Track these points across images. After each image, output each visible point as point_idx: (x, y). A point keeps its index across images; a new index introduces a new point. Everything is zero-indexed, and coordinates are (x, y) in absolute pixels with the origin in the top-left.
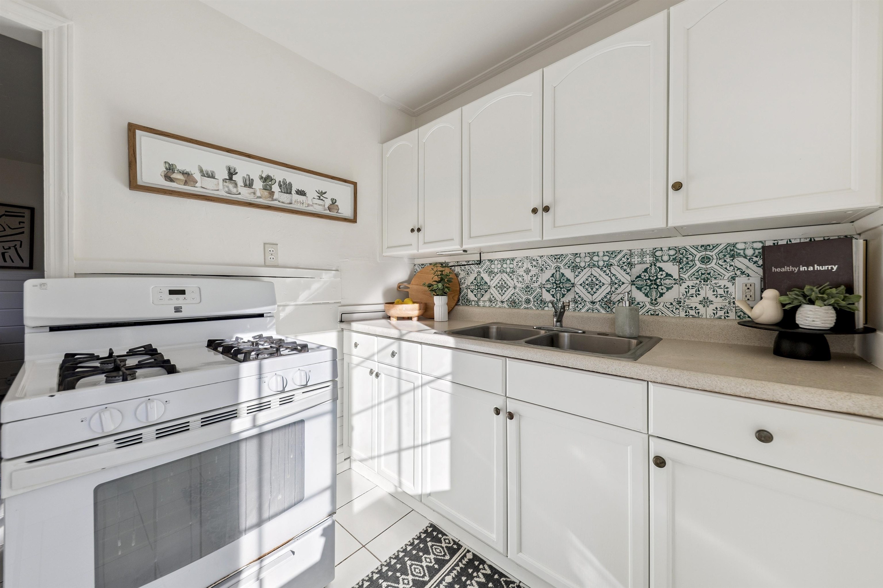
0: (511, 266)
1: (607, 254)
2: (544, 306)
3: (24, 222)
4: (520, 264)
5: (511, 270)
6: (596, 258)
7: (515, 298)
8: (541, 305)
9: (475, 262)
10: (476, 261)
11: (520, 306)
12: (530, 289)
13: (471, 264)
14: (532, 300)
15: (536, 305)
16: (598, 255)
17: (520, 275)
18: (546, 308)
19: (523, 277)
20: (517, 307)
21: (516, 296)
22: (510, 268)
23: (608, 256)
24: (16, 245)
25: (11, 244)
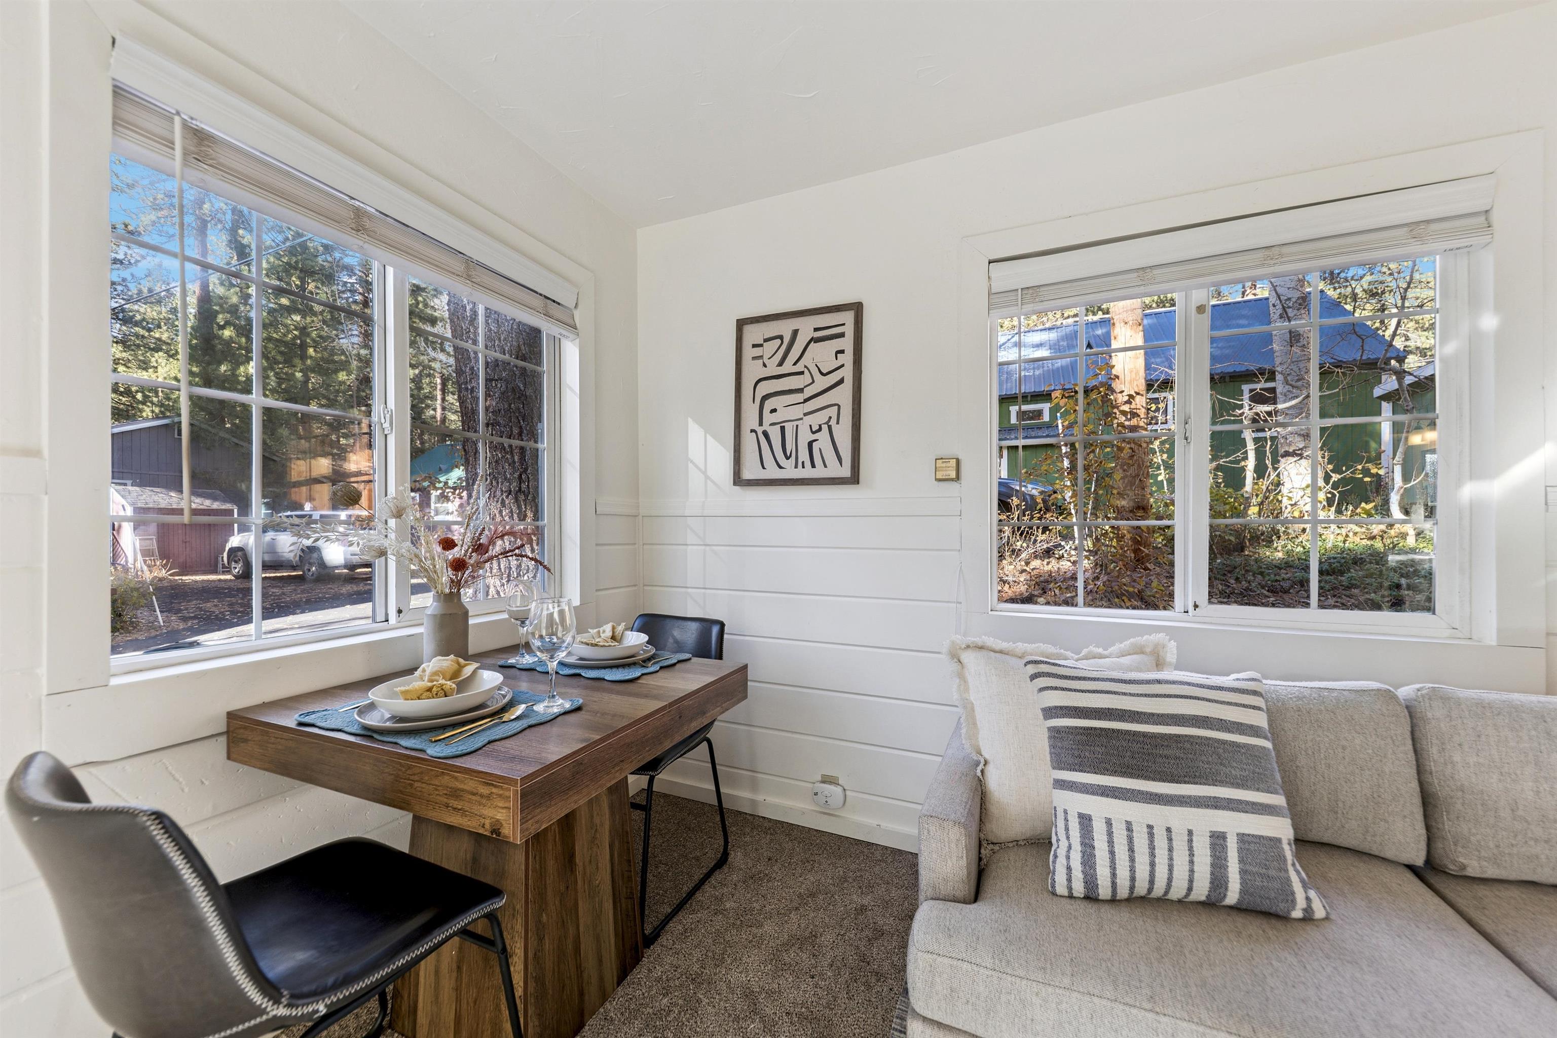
3: (843, 352)
24: (830, 418)
25: (821, 417)
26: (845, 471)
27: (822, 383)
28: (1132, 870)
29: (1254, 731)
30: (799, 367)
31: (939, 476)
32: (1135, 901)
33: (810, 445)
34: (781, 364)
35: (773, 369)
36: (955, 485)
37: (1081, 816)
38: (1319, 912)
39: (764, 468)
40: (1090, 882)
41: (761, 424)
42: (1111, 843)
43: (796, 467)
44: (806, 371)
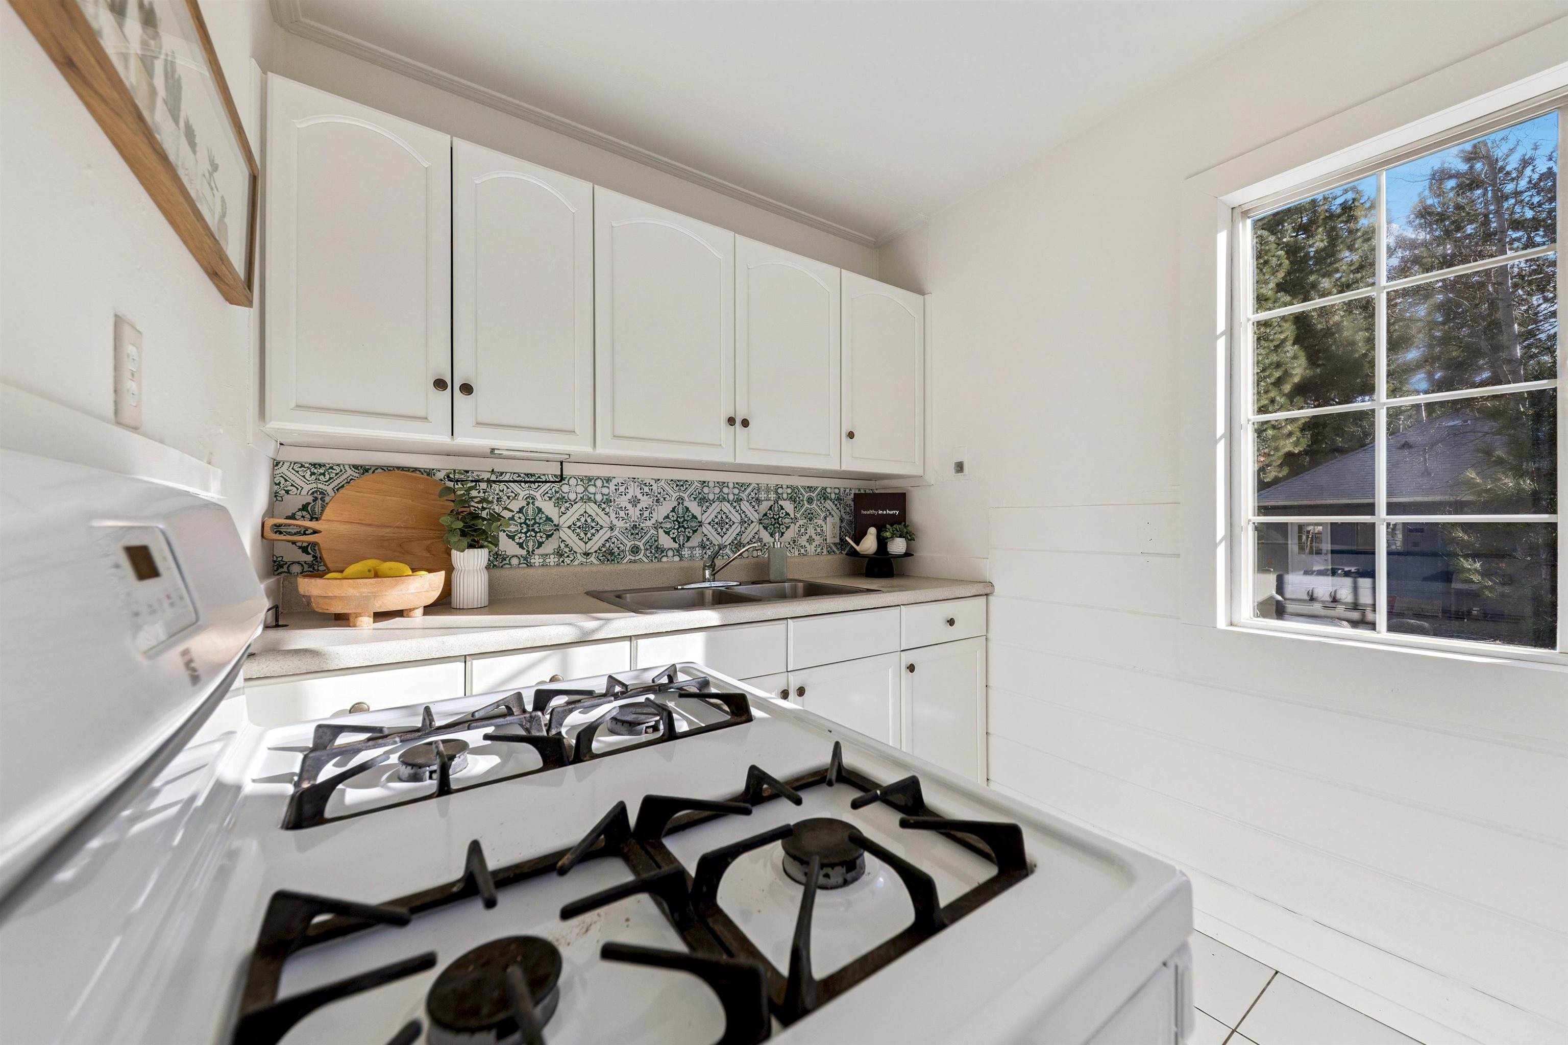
0: (605, 491)
1: (737, 486)
2: (661, 556)
4: (622, 489)
5: (605, 497)
6: (725, 490)
7: (612, 545)
8: (656, 555)
9: (519, 476)
10: (522, 475)
11: (621, 559)
12: (639, 531)
13: (510, 481)
14: (642, 548)
15: (649, 555)
16: (728, 487)
17: (621, 507)
18: (664, 559)
19: (627, 510)
20: (616, 562)
21: (613, 543)
22: (603, 495)
23: (738, 488)
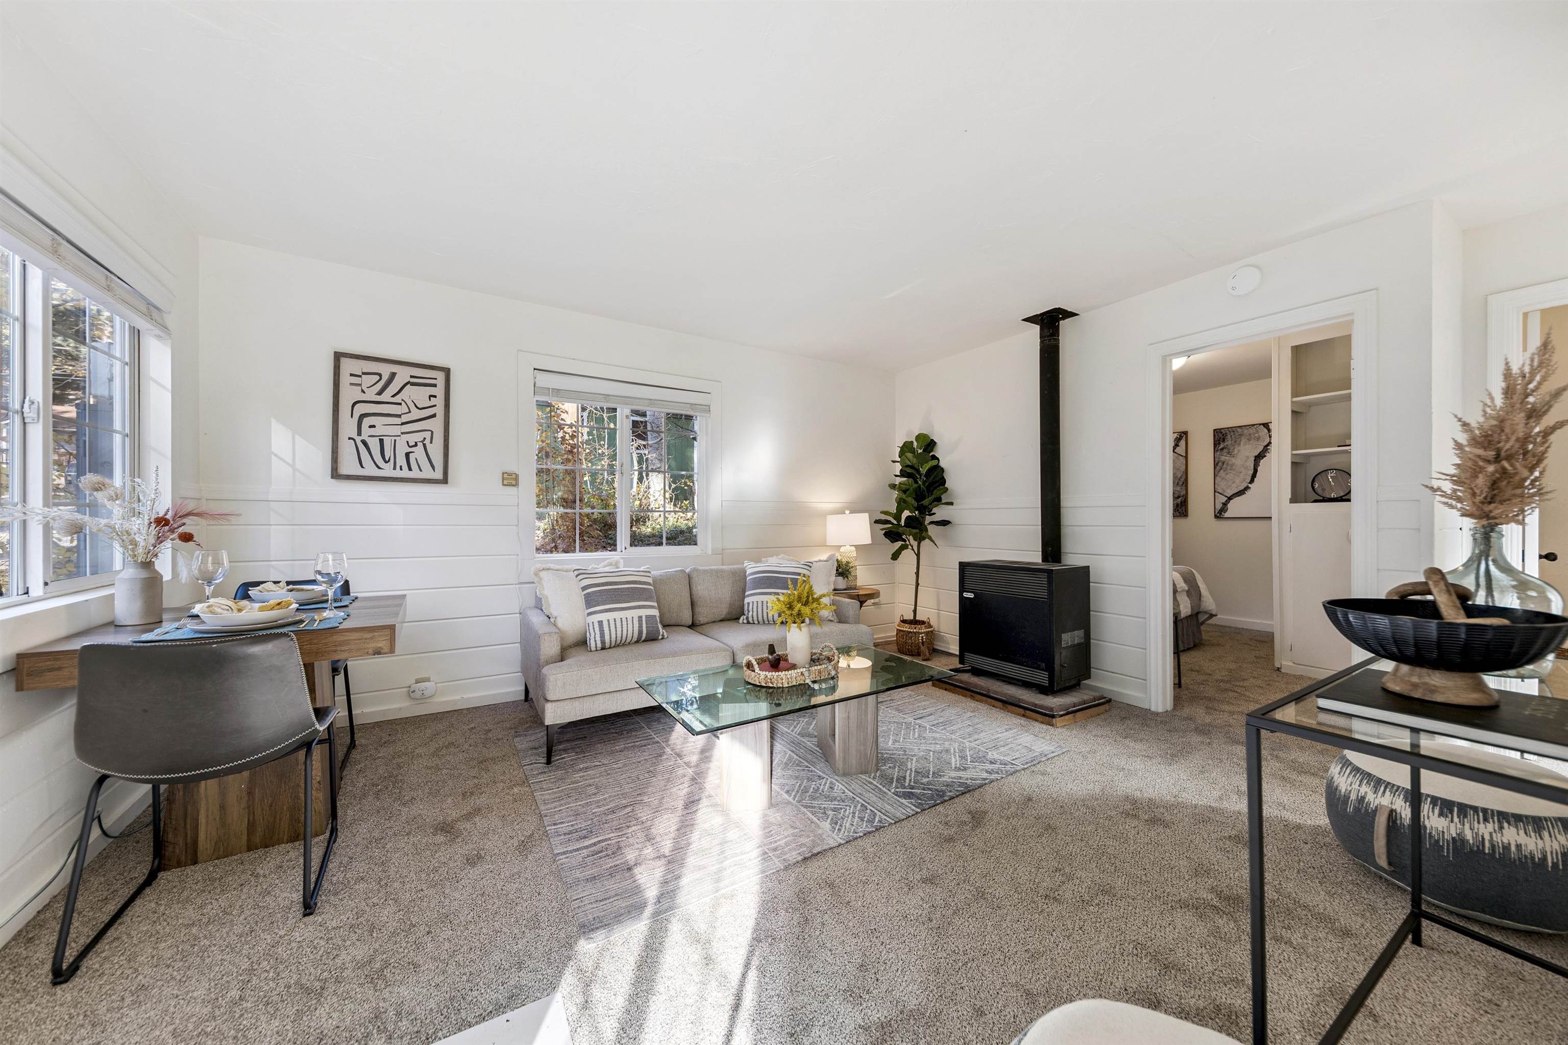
3: (435, 397)
24: (425, 438)
25: (418, 437)
26: (439, 475)
27: (416, 414)
28: (616, 634)
29: (649, 584)
30: (397, 399)
31: (505, 483)
32: (617, 646)
33: (407, 455)
34: (380, 393)
35: (371, 395)
36: (515, 489)
37: (599, 622)
38: (666, 636)
39: (362, 467)
40: (603, 642)
41: (359, 434)
42: (609, 627)
43: (395, 468)
44: (403, 402)
